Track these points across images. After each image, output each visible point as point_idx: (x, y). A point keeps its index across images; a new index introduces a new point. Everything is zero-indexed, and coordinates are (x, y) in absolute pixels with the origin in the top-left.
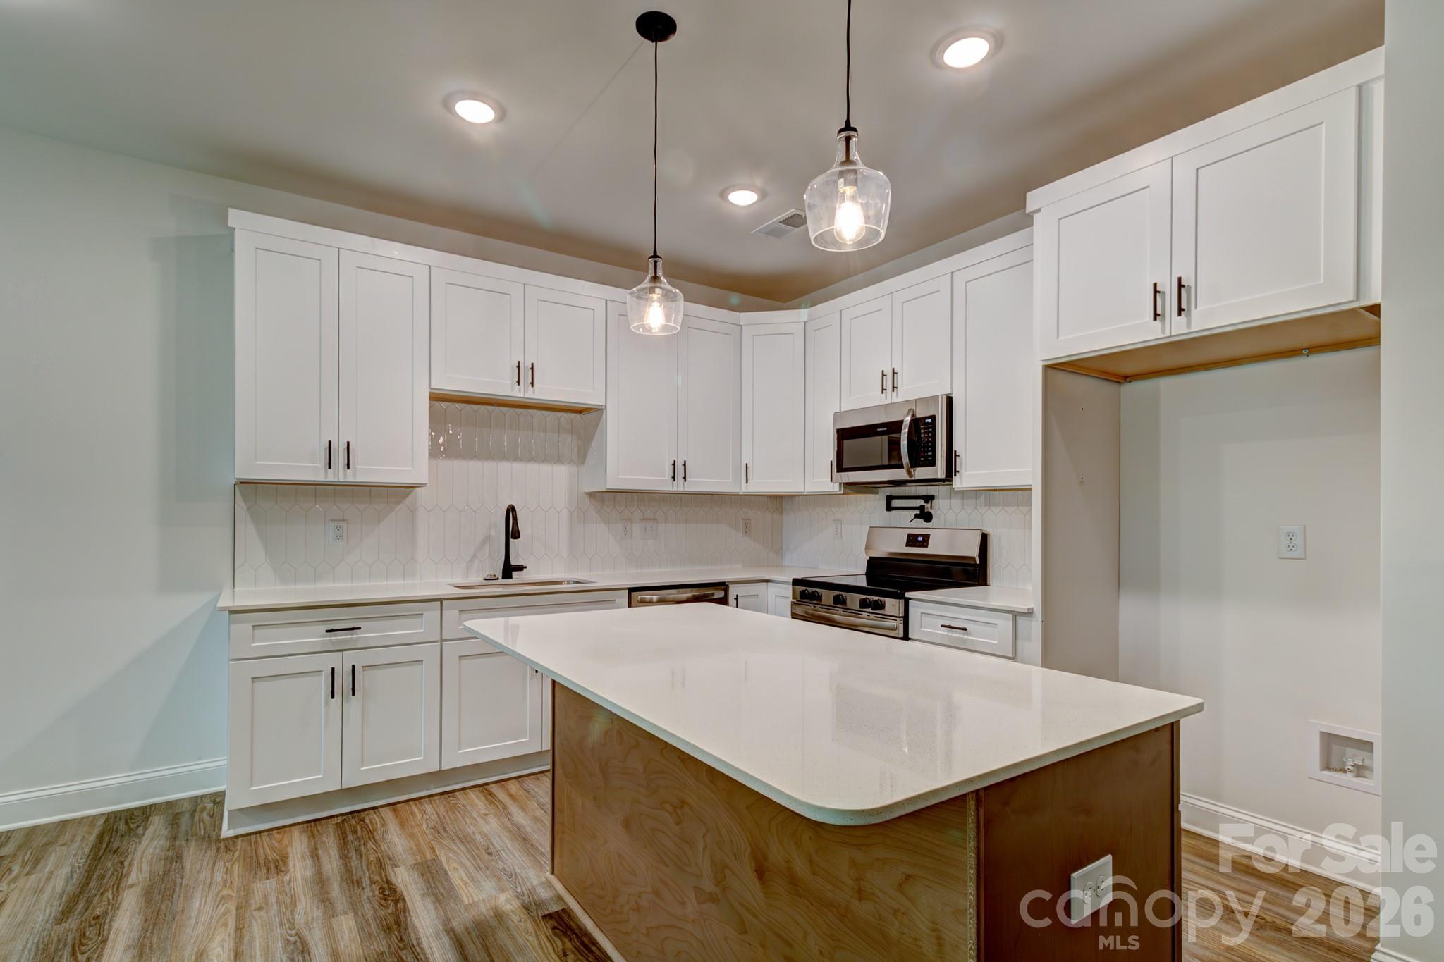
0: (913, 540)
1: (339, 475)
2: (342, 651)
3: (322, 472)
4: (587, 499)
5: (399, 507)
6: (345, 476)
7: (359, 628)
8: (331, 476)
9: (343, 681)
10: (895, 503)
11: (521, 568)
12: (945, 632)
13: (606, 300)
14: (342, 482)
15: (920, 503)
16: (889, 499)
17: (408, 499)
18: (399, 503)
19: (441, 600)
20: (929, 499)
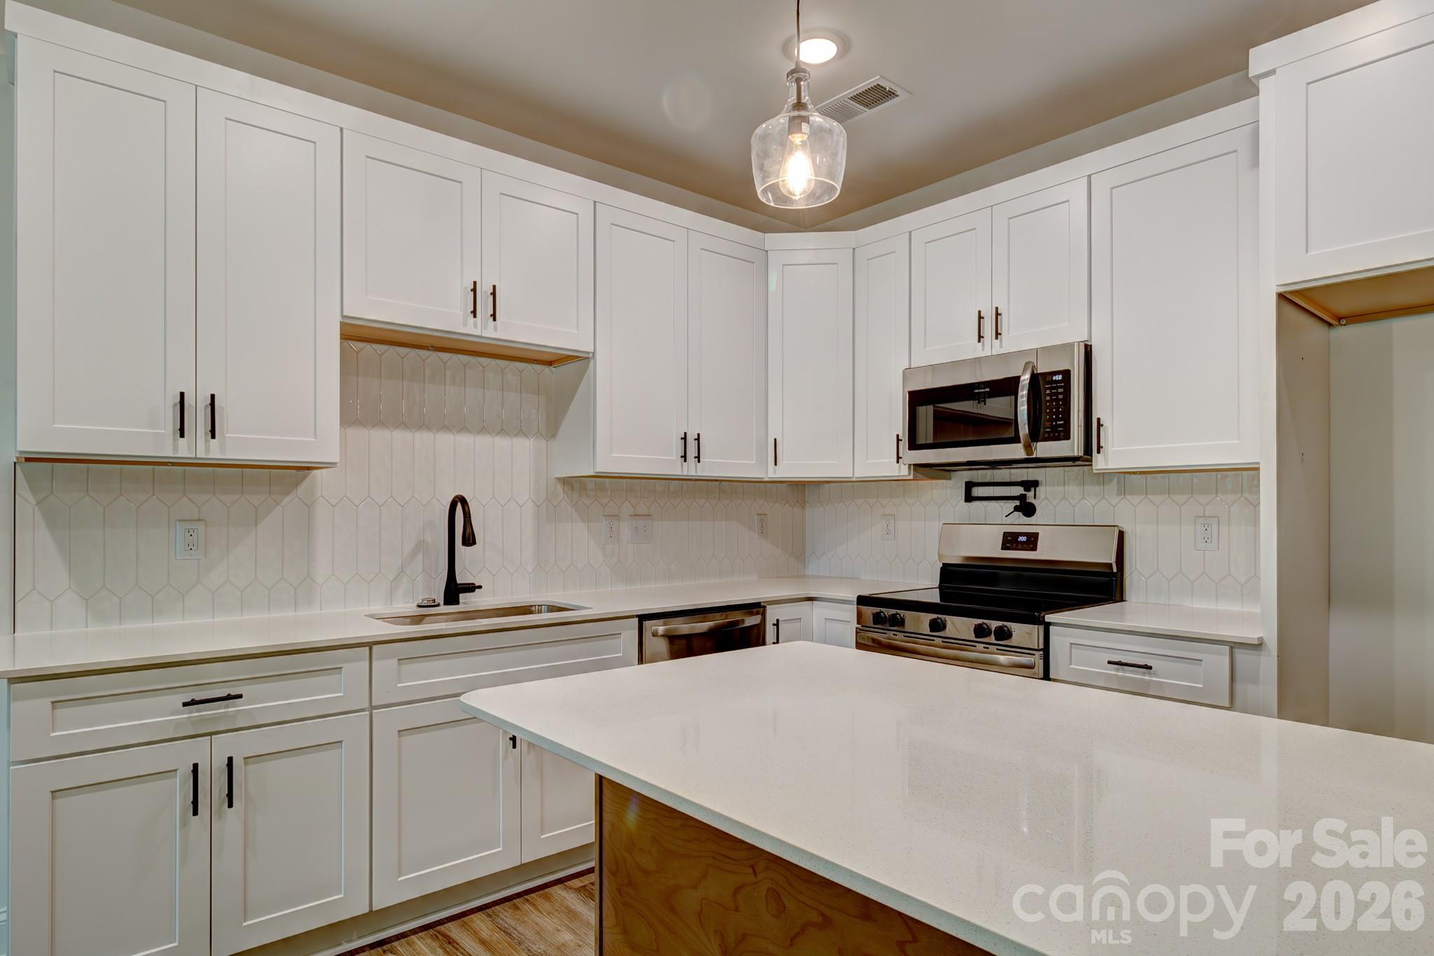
0: (1010, 541)
1: (197, 447)
2: (211, 734)
3: (170, 441)
4: (559, 488)
5: (287, 499)
6: (207, 450)
7: (240, 696)
8: (183, 450)
9: (212, 785)
10: (977, 491)
11: (471, 588)
12: (1112, 671)
13: (595, 202)
14: (200, 459)
15: (1019, 491)
16: (969, 486)
17: (301, 489)
18: (288, 493)
19: (370, 645)
20: (1031, 485)
